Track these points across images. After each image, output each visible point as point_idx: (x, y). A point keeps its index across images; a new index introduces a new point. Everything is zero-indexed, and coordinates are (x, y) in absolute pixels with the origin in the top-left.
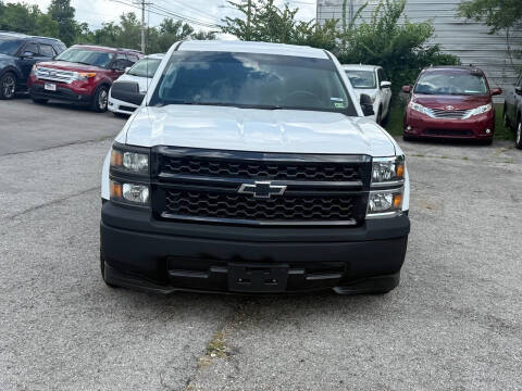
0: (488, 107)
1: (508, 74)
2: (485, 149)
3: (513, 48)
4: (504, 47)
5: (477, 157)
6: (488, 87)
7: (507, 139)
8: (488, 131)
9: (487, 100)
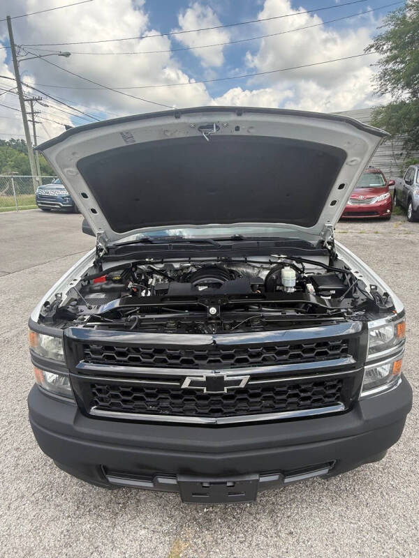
0: (387, 195)
1: (393, 170)
2: (387, 223)
3: (396, 152)
4: (391, 153)
5: (383, 231)
6: (385, 180)
7: (399, 214)
8: (388, 211)
9: (386, 190)
